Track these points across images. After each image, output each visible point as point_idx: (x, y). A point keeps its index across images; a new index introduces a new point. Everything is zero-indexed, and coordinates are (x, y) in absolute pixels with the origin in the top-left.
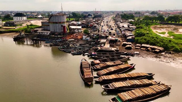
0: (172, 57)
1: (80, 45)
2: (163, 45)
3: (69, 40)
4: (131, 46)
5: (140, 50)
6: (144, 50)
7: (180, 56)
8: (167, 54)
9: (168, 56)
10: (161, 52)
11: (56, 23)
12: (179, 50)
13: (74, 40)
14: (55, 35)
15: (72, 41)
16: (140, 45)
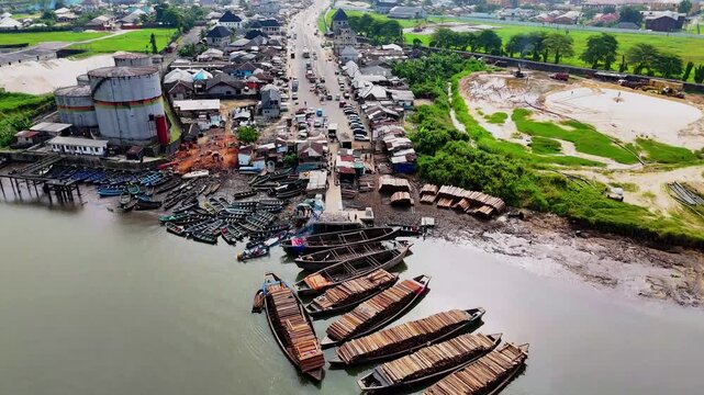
0: (527, 231)
1: (238, 197)
2: (500, 189)
3: (188, 175)
4: (407, 196)
5: (434, 207)
6: (446, 208)
7: (547, 228)
8: (513, 221)
9: (516, 228)
10: (496, 213)
11: (126, 105)
12: (544, 205)
13: (207, 173)
14: (130, 157)
15: (200, 177)
16: (433, 188)
